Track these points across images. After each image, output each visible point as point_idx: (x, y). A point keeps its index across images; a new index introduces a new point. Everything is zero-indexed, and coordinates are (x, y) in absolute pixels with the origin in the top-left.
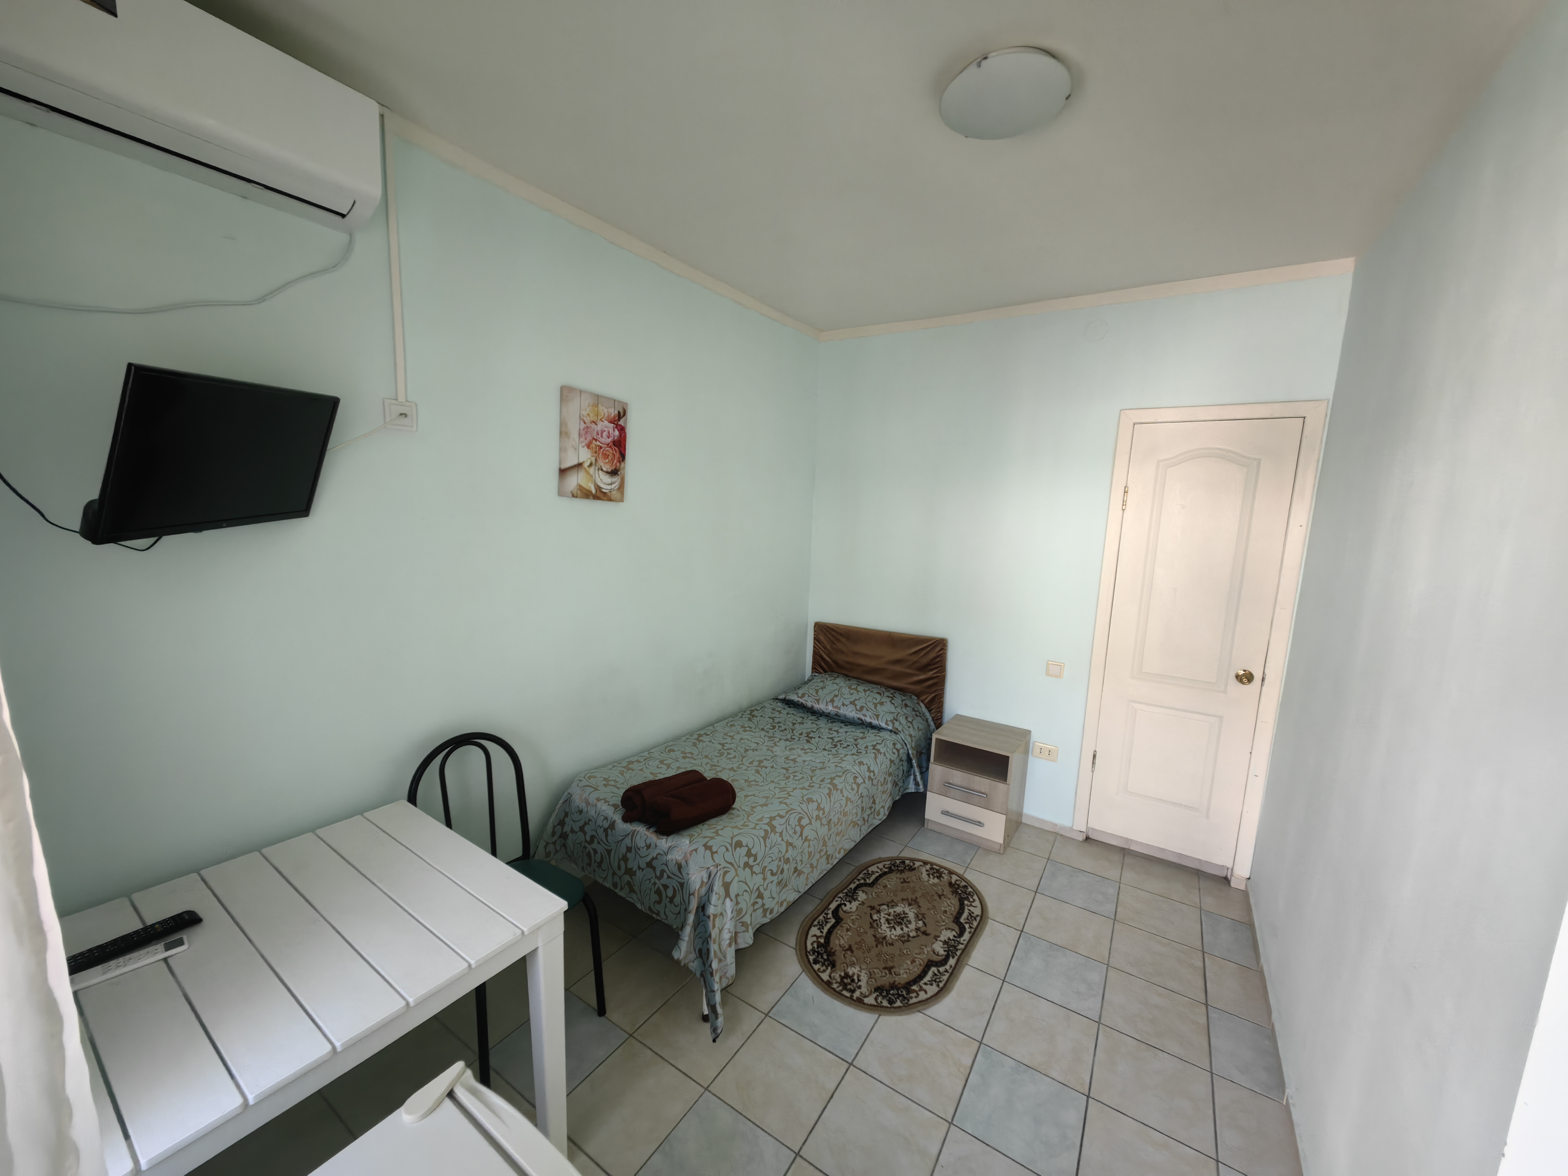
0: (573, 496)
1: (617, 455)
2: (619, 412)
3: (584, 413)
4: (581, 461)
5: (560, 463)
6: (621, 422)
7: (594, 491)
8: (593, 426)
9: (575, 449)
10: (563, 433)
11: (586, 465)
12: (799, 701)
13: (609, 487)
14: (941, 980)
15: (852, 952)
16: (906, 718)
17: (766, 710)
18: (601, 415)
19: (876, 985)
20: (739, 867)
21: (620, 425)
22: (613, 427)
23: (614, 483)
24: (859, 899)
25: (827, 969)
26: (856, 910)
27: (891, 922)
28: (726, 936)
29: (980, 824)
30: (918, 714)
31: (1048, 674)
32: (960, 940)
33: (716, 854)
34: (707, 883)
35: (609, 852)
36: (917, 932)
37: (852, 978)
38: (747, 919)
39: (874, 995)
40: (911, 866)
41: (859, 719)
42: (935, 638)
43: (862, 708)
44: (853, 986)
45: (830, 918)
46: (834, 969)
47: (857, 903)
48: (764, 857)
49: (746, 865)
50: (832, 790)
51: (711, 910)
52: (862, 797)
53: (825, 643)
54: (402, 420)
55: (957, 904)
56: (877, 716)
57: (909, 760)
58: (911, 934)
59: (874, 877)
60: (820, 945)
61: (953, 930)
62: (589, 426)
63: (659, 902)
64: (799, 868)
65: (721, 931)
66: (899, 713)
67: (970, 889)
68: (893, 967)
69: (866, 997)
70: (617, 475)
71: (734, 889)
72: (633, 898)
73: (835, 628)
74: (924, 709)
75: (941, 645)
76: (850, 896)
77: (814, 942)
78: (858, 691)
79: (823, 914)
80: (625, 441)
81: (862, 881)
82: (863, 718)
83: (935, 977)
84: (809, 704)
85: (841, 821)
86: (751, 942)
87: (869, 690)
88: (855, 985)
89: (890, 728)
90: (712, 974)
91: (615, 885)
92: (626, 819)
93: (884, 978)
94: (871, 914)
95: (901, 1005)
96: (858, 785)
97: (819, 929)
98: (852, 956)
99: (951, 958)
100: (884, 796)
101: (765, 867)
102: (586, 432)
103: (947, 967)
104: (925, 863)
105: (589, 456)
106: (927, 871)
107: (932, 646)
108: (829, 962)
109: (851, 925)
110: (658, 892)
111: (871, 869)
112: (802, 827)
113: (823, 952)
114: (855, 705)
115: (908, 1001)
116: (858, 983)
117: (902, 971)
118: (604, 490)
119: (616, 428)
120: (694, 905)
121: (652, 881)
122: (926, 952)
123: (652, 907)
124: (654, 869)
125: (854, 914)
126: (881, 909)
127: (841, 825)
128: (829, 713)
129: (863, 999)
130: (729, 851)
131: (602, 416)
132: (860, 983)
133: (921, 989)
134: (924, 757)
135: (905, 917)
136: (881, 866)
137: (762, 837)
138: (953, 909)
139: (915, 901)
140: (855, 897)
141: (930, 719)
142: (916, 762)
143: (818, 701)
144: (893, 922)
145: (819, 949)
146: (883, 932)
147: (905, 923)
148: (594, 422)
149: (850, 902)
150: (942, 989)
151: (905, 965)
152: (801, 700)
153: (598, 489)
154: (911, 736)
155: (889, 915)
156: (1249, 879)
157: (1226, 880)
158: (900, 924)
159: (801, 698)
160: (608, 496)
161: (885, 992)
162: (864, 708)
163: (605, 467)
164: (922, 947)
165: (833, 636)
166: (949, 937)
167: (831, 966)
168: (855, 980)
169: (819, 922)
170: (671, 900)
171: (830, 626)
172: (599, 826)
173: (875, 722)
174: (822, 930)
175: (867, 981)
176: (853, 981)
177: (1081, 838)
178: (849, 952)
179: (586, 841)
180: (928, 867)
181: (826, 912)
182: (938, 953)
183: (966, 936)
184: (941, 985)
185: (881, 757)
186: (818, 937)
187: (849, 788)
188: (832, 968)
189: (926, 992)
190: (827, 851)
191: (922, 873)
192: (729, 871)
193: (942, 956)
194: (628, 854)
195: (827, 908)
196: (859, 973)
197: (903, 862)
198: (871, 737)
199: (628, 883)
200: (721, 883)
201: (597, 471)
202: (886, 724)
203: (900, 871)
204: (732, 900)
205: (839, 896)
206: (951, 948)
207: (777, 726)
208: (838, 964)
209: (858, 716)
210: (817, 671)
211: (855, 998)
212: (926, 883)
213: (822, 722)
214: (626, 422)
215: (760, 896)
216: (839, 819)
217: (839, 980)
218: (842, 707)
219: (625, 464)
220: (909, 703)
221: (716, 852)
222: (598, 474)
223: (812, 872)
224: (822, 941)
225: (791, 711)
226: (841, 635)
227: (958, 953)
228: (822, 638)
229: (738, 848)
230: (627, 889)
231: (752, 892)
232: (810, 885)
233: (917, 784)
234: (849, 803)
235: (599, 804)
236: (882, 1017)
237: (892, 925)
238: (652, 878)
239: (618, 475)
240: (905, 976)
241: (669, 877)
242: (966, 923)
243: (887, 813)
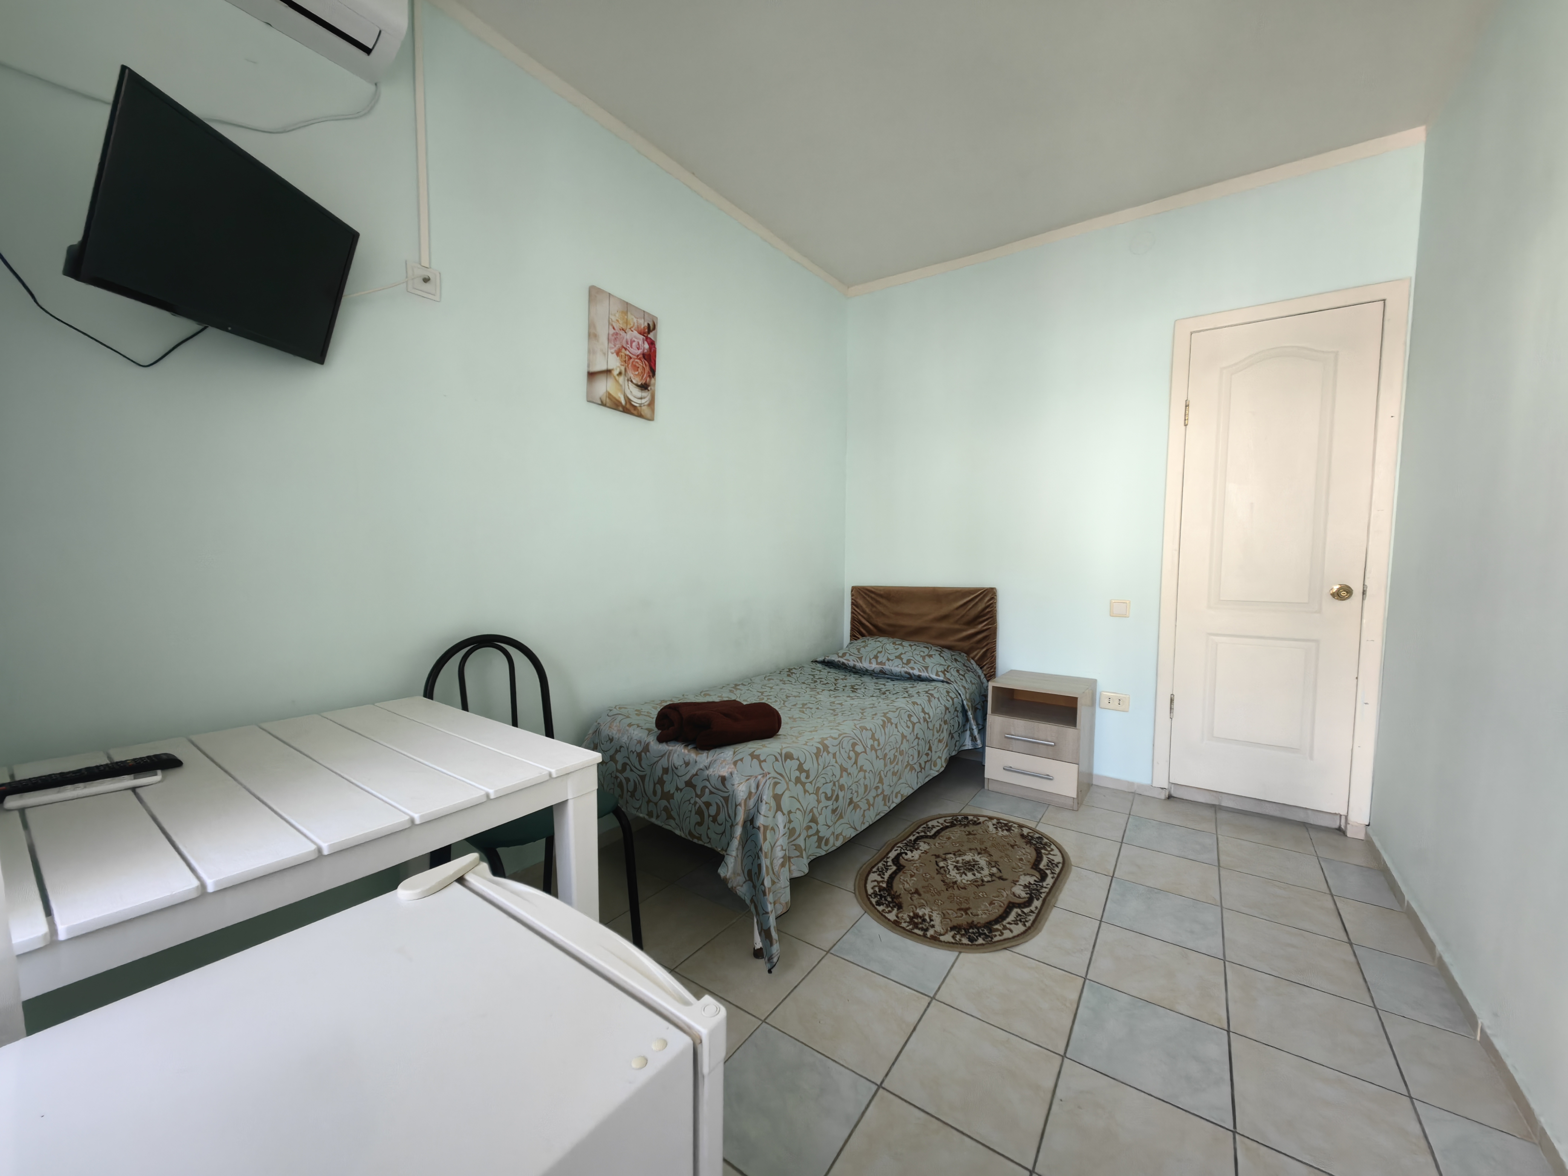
0: (603, 404)
1: (647, 369)
2: (649, 324)
3: (612, 317)
4: (610, 367)
5: (589, 366)
6: (651, 336)
7: (623, 402)
8: (622, 333)
9: (604, 354)
10: (592, 335)
11: (616, 373)
12: (839, 661)
13: (639, 401)
14: (1027, 919)
15: (920, 895)
16: (958, 671)
17: (805, 669)
18: (630, 324)
19: (951, 925)
20: (790, 780)
21: (650, 339)
22: (643, 339)
23: (644, 398)
24: (921, 848)
25: (893, 910)
26: (919, 859)
27: (960, 868)
28: (779, 853)
29: (1048, 778)
30: (969, 670)
31: (1112, 615)
32: (1043, 885)
33: (764, 763)
34: (756, 793)
35: (643, 778)
36: (992, 877)
37: (923, 918)
38: (801, 842)
39: (952, 933)
40: (975, 821)
41: (906, 673)
42: (983, 588)
43: (909, 661)
44: (925, 925)
45: (891, 866)
46: (901, 910)
47: (919, 852)
48: (817, 777)
49: (798, 780)
50: (887, 723)
51: (761, 821)
52: (917, 738)
53: (864, 606)
54: (426, 287)
55: (1034, 854)
56: (926, 668)
57: (964, 712)
58: (985, 879)
59: (934, 830)
60: (881, 889)
61: (1033, 875)
62: (617, 332)
63: (700, 824)
64: (855, 800)
65: (772, 848)
66: (949, 666)
67: (1045, 840)
68: (969, 909)
69: (941, 935)
70: (647, 391)
71: (786, 803)
72: (671, 826)
73: (873, 590)
74: (975, 665)
75: (990, 595)
76: (911, 846)
77: (875, 886)
78: (903, 646)
79: (882, 862)
80: (655, 356)
81: (923, 834)
82: (911, 671)
83: (1019, 917)
84: (851, 663)
85: (897, 760)
86: (806, 871)
87: (915, 645)
88: (927, 924)
89: (941, 678)
90: (764, 893)
91: (650, 814)
92: (661, 739)
93: (960, 918)
94: (936, 861)
95: (984, 942)
96: (914, 724)
97: (879, 875)
98: (919, 899)
99: (1035, 900)
100: (941, 746)
101: (818, 788)
102: (615, 339)
103: (1033, 908)
104: (991, 818)
105: (618, 364)
106: (994, 825)
107: (982, 596)
108: (894, 904)
109: (915, 871)
110: (700, 812)
111: (930, 824)
112: (857, 754)
113: (886, 895)
114: (902, 659)
115: (992, 938)
116: (930, 922)
117: (980, 912)
118: (633, 403)
119: (646, 340)
120: (741, 817)
121: (692, 801)
122: (1005, 894)
123: (693, 831)
124: (694, 787)
125: (917, 862)
126: (947, 857)
127: (897, 764)
128: (873, 671)
129: (938, 937)
130: (778, 761)
131: (632, 325)
132: (932, 923)
133: (1005, 928)
134: (979, 714)
135: (976, 864)
136: (941, 821)
137: (814, 754)
138: (1029, 857)
139: (984, 850)
140: (916, 847)
141: (982, 677)
142: (971, 714)
143: (860, 659)
144: (962, 868)
145: (882, 893)
146: (952, 877)
147: (976, 870)
148: (623, 330)
149: (912, 851)
150: (1029, 928)
151: (983, 907)
152: (842, 660)
153: (627, 401)
154: (964, 688)
155: (957, 862)
156: (1368, 825)
157: (1341, 831)
158: (971, 870)
159: (842, 657)
160: (638, 410)
161: (963, 930)
162: (912, 661)
163: (634, 379)
164: (999, 890)
165: (872, 598)
166: (1029, 882)
167: (897, 907)
168: (926, 920)
169: (878, 869)
170: (715, 820)
171: (869, 588)
172: (632, 751)
173: (924, 674)
174: (882, 876)
175: (941, 921)
176: (924, 920)
177: (1163, 795)
178: (916, 895)
179: (617, 770)
180: (995, 821)
181: (885, 860)
182: (1019, 895)
183: (1049, 881)
184: (1028, 924)
185: (934, 702)
186: (878, 882)
187: (904, 725)
188: (898, 910)
189: (1011, 931)
190: (883, 791)
191: (988, 827)
192: (779, 783)
193: (1025, 898)
194: (665, 776)
195: (886, 856)
196: (931, 913)
197: (966, 818)
198: (921, 686)
199: (666, 809)
200: (771, 794)
201: (626, 381)
202: (937, 675)
203: (963, 825)
204: (784, 814)
205: (899, 845)
206: (1033, 893)
207: (818, 681)
208: (905, 906)
209: (905, 669)
210: (856, 638)
211: (929, 936)
212: (995, 836)
213: (866, 679)
214: (655, 336)
215: (814, 820)
216: (895, 756)
217: (908, 920)
218: (887, 662)
219: (655, 379)
220: (959, 659)
221: (765, 761)
222: (628, 385)
223: (869, 809)
224: (884, 885)
225: (832, 670)
226: (881, 596)
227: (1043, 895)
228: (861, 602)
229: (788, 760)
230: (664, 814)
231: (805, 812)
232: (867, 825)
233: (974, 739)
234: (905, 741)
235: (631, 730)
236: (962, 955)
237: (961, 871)
238: (692, 798)
239: (649, 390)
240: (984, 916)
241: (711, 793)
242: (1047, 869)
243: (944, 765)
